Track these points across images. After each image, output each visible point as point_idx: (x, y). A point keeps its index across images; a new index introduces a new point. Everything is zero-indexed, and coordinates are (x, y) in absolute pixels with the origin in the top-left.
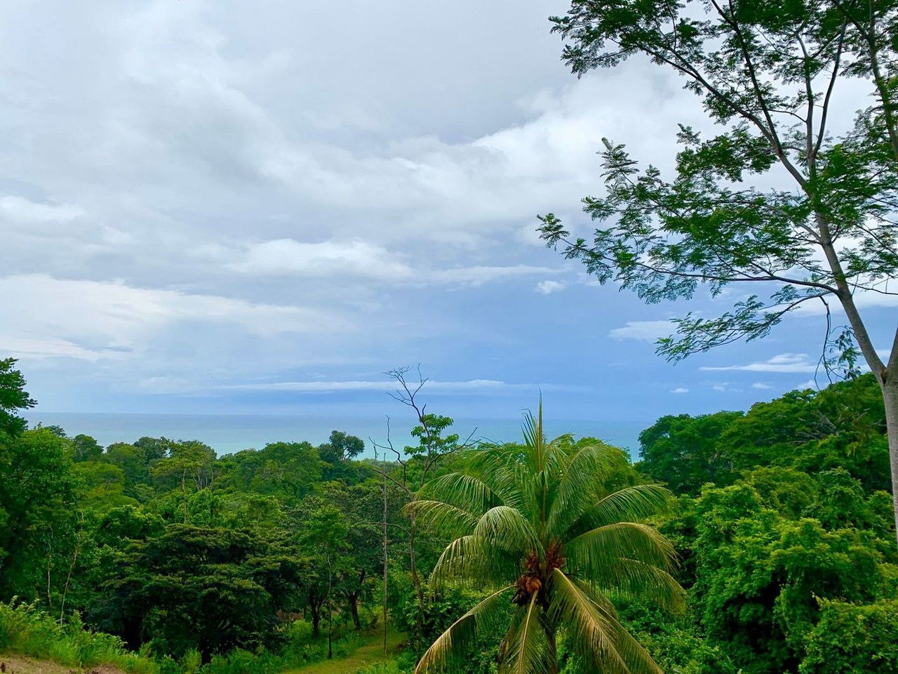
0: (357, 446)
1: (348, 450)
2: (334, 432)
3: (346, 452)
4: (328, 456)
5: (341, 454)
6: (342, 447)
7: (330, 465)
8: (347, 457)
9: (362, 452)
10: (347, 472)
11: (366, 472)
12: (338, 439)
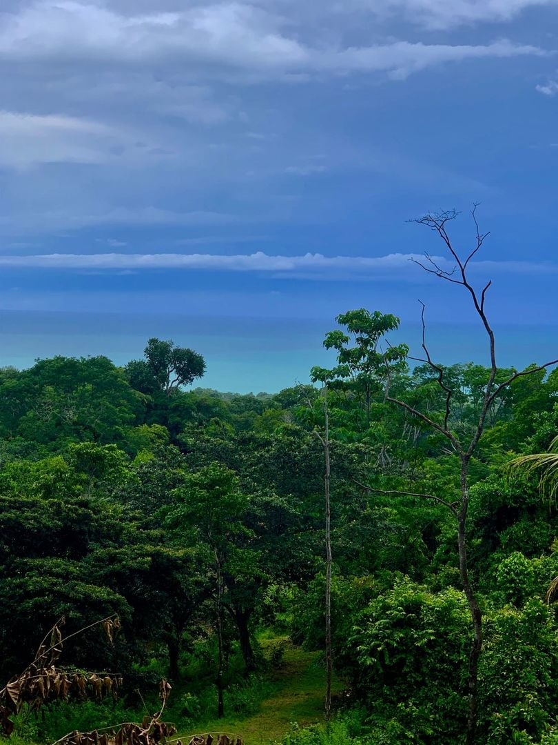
0: (192, 366)
1: (177, 372)
2: (153, 341)
3: (173, 376)
4: (143, 382)
5: (165, 379)
6: (165, 367)
7: (148, 397)
8: (175, 384)
9: (201, 375)
10: (176, 409)
11: (207, 408)
12: (160, 355)
